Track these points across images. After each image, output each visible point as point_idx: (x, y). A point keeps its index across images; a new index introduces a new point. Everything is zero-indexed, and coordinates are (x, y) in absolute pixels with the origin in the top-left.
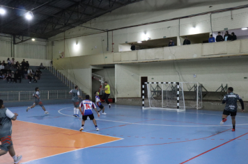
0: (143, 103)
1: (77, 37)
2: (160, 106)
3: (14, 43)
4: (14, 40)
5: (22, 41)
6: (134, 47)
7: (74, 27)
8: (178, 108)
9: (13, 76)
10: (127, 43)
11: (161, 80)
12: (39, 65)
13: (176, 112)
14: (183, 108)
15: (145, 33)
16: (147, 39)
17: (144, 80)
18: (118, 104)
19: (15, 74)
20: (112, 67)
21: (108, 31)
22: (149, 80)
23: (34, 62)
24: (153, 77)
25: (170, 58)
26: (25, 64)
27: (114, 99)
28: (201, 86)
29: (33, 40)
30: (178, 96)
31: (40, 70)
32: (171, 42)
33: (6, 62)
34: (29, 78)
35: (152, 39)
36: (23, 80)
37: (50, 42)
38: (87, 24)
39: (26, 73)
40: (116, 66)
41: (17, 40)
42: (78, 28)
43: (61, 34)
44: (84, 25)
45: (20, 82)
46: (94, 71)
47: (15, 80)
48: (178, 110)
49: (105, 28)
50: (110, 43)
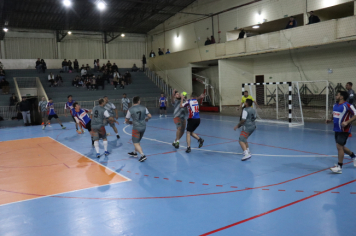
1: (177, 27)
3: (106, 42)
4: (106, 39)
5: (113, 39)
7: (173, 15)
8: (290, 120)
9: (94, 82)
10: (236, 30)
12: (131, 66)
15: (260, 13)
16: (262, 22)
20: (214, 64)
21: (212, 15)
22: (266, 80)
23: (124, 64)
24: (272, 75)
25: (289, 46)
29: (123, 35)
30: (290, 102)
34: (115, 83)
35: (269, 20)
36: (107, 86)
37: (149, 37)
38: (188, 10)
40: (219, 62)
41: (109, 38)
42: (178, 15)
43: (160, 26)
44: (184, 11)
45: (103, 89)
46: (195, 70)
47: (97, 87)
49: (209, 12)
50: (216, 31)
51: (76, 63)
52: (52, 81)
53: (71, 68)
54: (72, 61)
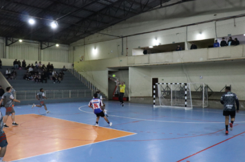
0: (154, 101)
1: (95, 43)
2: (170, 105)
3: (41, 49)
4: (41, 46)
5: (48, 47)
6: (147, 51)
7: (93, 34)
8: (186, 106)
9: (40, 77)
10: (140, 48)
11: (170, 81)
12: (62, 67)
13: (184, 110)
14: (190, 107)
15: (156, 39)
16: (157, 44)
17: (155, 81)
18: (131, 102)
19: (42, 76)
20: (126, 69)
21: (123, 37)
22: (160, 81)
23: (57, 65)
24: (163, 78)
25: (179, 61)
26: (50, 67)
27: (128, 98)
28: (207, 87)
29: (57, 45)
30: (186, 95)
31: (63, 72)
32: (179, 47)
33: (34, 65)
34: (54, 79)
35: (162, 44)
36: (48, 81)
37: (72, 47)
38: (105, 32)
39: (51, 74)
40: (129, 68)
41: (44, 46)
42: (96, 35)
43: (82, 40)
44: (101, 32)
45: (46, 82)
46: (110, 73)
47: (42, 80)
48: (186, 108)
49: (120, 35)
50: (125, 47)
51: (24, 63)
52: (9, 75)
53: (20, 66)
54: (21, 61)
